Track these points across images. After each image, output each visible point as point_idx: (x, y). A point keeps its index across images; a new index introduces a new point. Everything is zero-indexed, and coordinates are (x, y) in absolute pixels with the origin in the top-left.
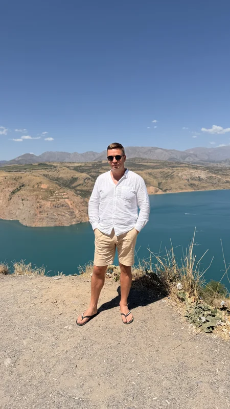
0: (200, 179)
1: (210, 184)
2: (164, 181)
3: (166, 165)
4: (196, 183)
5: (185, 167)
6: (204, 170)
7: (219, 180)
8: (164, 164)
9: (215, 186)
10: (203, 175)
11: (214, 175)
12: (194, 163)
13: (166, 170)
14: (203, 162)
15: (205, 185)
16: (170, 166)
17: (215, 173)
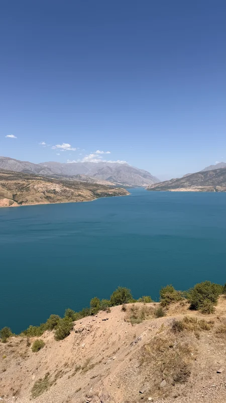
0: (55, 192)
1: (64, 197)
2: (18, 193)
3: (20, 177)
4: (52, 195)
5: (40, 179)
6: (58, 183)
7: (72, 194)
8: (18, 176)
9: (69, 199)
10: (58, 188)
11: (68, 189)
12: (49, 176)
13: (20, 182)
14: (57, 176)
15: (60, 198)
16: (25, 178)
17: (68, 187)
